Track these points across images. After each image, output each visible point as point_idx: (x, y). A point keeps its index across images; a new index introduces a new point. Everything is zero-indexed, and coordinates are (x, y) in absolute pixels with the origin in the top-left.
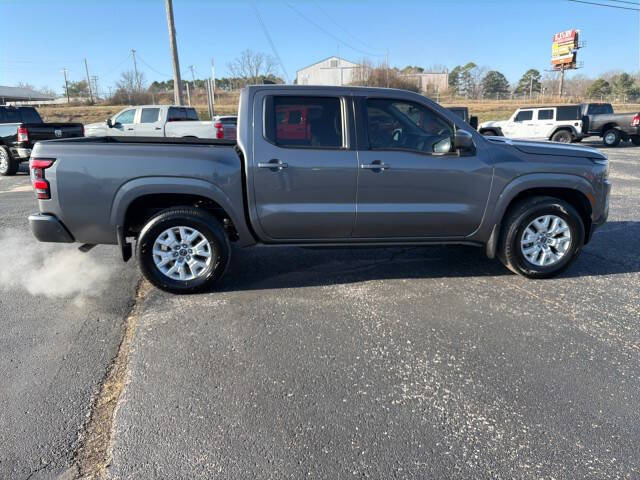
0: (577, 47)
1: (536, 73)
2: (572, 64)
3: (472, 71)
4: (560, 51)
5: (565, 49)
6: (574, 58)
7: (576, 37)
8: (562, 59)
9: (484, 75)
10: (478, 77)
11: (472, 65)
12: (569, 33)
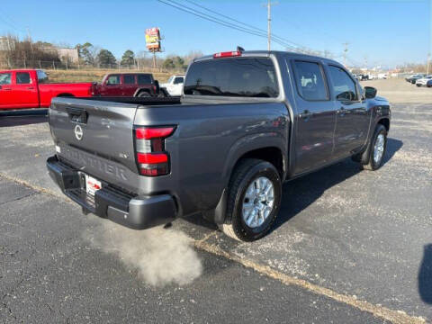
0: (160, 39)
1: (132, 53)
2: (158, 49)
3: (89, 48)
4: (151, 40)
5: (153, 39)
6: (159, 46)
7: (158, 32)
8: (153, 45)
9: (98, 52)
10: (95, 53)
11: (89, 45)
12: (154, 30)
